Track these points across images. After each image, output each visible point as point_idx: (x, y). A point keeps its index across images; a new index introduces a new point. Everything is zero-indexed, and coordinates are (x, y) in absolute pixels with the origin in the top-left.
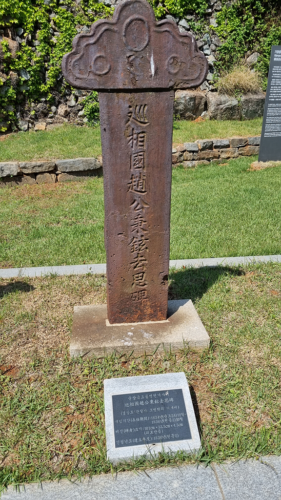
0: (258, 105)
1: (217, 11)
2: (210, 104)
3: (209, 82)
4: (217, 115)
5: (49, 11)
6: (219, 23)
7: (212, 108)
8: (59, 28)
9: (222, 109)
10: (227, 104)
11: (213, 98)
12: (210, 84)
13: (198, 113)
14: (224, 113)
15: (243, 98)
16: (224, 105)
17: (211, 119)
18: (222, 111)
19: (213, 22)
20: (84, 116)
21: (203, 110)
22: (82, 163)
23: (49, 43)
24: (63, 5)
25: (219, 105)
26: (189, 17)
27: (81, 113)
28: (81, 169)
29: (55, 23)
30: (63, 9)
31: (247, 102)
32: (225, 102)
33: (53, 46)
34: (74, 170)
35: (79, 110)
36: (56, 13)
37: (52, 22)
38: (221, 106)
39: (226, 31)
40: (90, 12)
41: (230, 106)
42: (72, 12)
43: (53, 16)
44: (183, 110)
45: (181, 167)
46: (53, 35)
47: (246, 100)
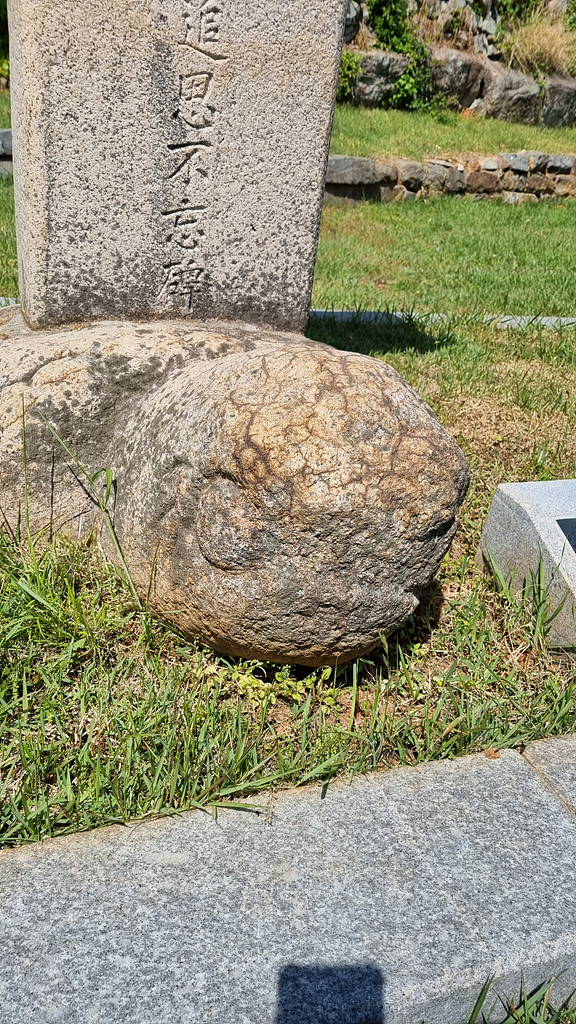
0: (567, 102)
2: (492, 84)
3: (489, 37)
4: (499, 110)
7: (494, 94)
9: (511, 98)
10: (521, 90)
11: (497, 73)
12: (491, 42)
13: (466, 102)
14: (513, 108)
15: (548, 83)
16: (515, 92)
17: (488, 116)
18: (511, 103)
21: (476, 95)
22: (352, 165)
25: (507, 89)
28: (348, 180)
31: (554, 90)
32: (519, 85)
34: (335, 181)
38: (511, 93)
41: (526, 96)
44: (446, 90)
45: (499, 202)
47: (553, 88)
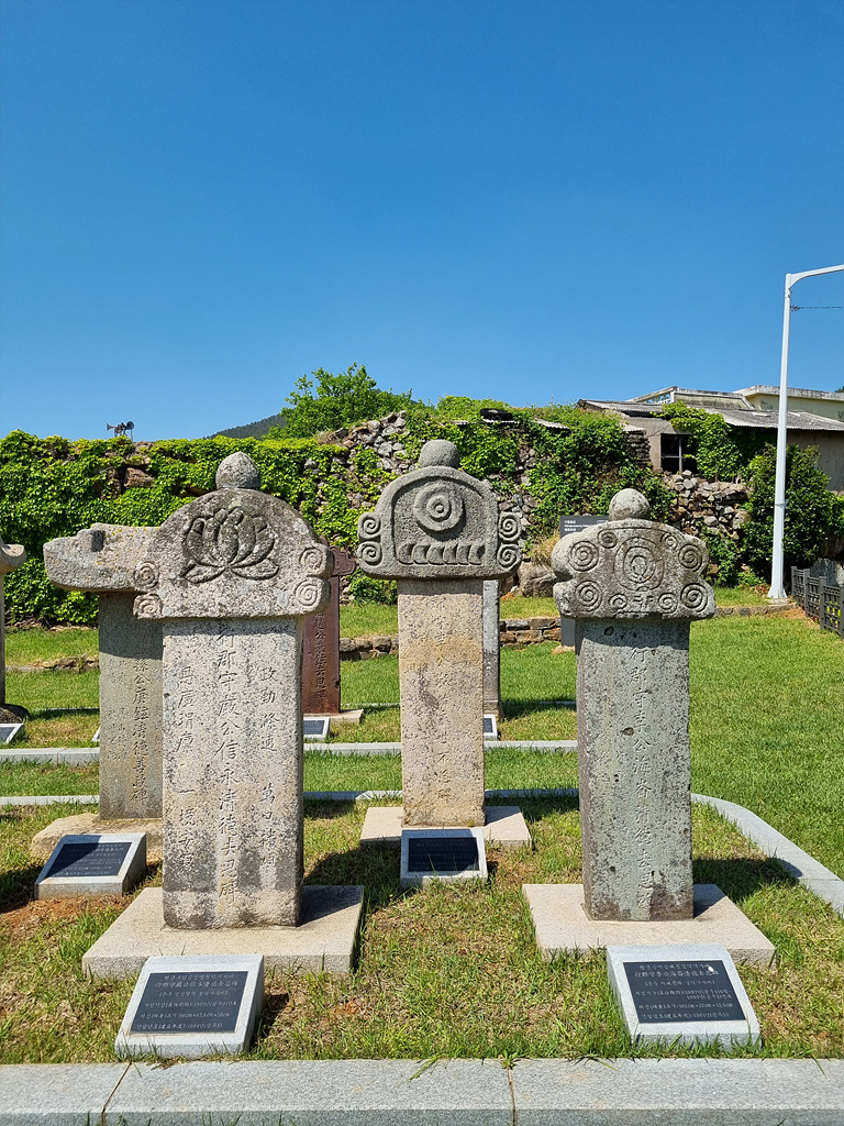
1: (529, 468)
2: (522, 577)
4: (532, 590)
5: (318, 481)
6: (533, 482)
7: (524, 582)
8: (328, 497)
9: (538, 583)
10: (544, 577)
11: (526, 570)
14: (543, 588)
16: (541, 579)
17: (523, 594)
18: (539, 585)
19: (525, 481)
20: (350, 593)
21: (512, 584)
23: (313, 514)
24: (334, 473)
25: (533, 578)
26: (492, 477)
27: (346, 590)
29: (323, 493)
30: (334, 477)
32: (542, 574)
33: (318, 516)
35: (345, 586)
36: (326, 482)
37: (319, 492)
38: (537, 580)
39: (543, 490)
40: (366, 478)
42: (344, 479)
43: (321, 485)
46: (320, 505)
